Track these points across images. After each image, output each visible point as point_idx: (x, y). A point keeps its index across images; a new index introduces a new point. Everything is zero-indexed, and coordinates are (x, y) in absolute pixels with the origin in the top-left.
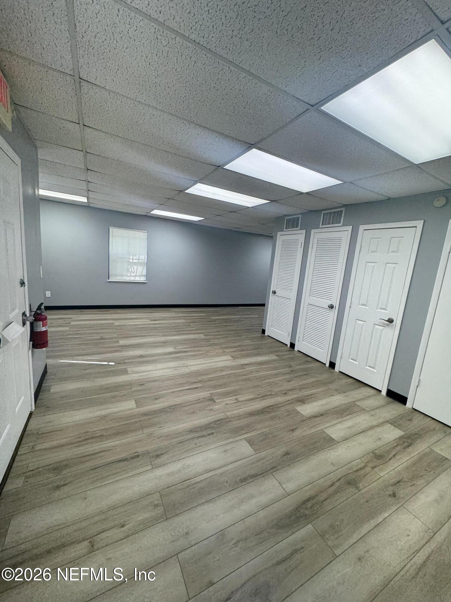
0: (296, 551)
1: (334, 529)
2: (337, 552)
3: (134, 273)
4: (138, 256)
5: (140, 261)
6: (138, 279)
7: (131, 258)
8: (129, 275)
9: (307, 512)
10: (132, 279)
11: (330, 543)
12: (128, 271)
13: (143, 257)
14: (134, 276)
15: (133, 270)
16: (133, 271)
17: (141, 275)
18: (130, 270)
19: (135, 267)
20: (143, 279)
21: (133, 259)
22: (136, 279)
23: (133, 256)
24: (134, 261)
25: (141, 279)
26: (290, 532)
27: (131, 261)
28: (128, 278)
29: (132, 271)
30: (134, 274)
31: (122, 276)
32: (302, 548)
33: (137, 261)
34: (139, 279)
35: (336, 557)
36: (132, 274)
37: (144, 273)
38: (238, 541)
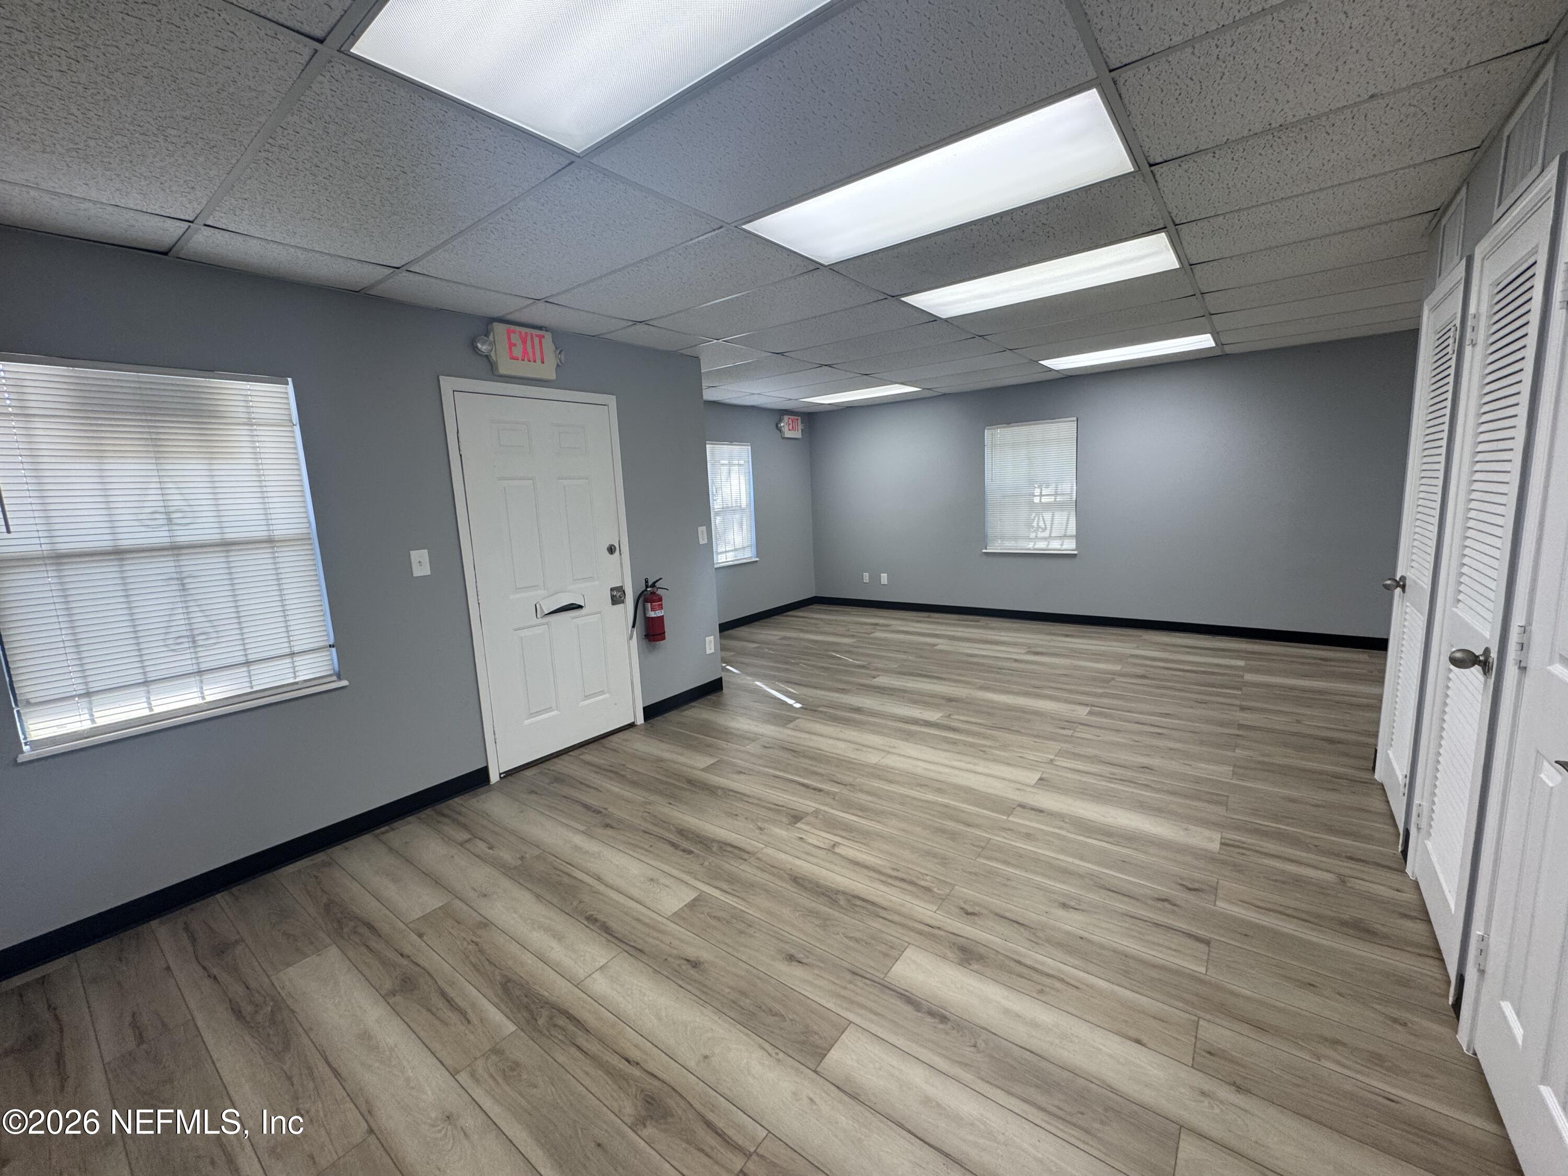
0: (463, 1014)
1: (512, 1069)
2: (463, 1077)
3: (1044, 530)
4: (1053, 486)
5: (1059, 499)
6: (1056, 546)
7: (1037, 492)
8: (1033, 535)
9: (541, 1022)
10: (1040, 546)
11: (480, 1063)
12: (1029, 526)
13: (1069, 487)
14: (1045, 539)
15: (1041, 524)
16: (1043, 527)
17: (1065, 536)
18: (1035, 524)
19: (1048, 516)
20: (1069, 546)
21: (1041, 495)
22: (1050, 547)
23: (1040, 487)
24: (1044, 500)
25: (1064, 547)
26: (496, 1000)
27: (1037, 500)
28: (1031, 545)
29: (1038, 527)
30: (1046, 534)
31: (1016, 538)
32: (469, 1022)
33: (1051, 499)
34: (1059, 547)
35: (453, 1073)
36: (1040, 535)
37: (1072, 529)
38: (476, 944)
